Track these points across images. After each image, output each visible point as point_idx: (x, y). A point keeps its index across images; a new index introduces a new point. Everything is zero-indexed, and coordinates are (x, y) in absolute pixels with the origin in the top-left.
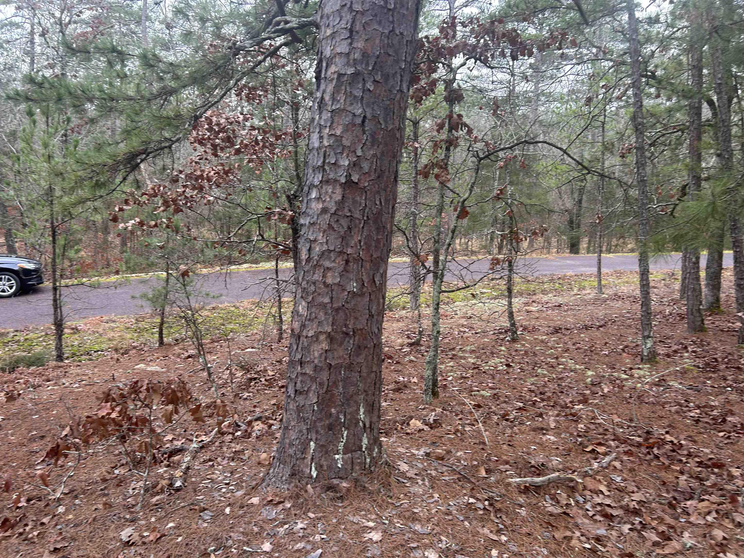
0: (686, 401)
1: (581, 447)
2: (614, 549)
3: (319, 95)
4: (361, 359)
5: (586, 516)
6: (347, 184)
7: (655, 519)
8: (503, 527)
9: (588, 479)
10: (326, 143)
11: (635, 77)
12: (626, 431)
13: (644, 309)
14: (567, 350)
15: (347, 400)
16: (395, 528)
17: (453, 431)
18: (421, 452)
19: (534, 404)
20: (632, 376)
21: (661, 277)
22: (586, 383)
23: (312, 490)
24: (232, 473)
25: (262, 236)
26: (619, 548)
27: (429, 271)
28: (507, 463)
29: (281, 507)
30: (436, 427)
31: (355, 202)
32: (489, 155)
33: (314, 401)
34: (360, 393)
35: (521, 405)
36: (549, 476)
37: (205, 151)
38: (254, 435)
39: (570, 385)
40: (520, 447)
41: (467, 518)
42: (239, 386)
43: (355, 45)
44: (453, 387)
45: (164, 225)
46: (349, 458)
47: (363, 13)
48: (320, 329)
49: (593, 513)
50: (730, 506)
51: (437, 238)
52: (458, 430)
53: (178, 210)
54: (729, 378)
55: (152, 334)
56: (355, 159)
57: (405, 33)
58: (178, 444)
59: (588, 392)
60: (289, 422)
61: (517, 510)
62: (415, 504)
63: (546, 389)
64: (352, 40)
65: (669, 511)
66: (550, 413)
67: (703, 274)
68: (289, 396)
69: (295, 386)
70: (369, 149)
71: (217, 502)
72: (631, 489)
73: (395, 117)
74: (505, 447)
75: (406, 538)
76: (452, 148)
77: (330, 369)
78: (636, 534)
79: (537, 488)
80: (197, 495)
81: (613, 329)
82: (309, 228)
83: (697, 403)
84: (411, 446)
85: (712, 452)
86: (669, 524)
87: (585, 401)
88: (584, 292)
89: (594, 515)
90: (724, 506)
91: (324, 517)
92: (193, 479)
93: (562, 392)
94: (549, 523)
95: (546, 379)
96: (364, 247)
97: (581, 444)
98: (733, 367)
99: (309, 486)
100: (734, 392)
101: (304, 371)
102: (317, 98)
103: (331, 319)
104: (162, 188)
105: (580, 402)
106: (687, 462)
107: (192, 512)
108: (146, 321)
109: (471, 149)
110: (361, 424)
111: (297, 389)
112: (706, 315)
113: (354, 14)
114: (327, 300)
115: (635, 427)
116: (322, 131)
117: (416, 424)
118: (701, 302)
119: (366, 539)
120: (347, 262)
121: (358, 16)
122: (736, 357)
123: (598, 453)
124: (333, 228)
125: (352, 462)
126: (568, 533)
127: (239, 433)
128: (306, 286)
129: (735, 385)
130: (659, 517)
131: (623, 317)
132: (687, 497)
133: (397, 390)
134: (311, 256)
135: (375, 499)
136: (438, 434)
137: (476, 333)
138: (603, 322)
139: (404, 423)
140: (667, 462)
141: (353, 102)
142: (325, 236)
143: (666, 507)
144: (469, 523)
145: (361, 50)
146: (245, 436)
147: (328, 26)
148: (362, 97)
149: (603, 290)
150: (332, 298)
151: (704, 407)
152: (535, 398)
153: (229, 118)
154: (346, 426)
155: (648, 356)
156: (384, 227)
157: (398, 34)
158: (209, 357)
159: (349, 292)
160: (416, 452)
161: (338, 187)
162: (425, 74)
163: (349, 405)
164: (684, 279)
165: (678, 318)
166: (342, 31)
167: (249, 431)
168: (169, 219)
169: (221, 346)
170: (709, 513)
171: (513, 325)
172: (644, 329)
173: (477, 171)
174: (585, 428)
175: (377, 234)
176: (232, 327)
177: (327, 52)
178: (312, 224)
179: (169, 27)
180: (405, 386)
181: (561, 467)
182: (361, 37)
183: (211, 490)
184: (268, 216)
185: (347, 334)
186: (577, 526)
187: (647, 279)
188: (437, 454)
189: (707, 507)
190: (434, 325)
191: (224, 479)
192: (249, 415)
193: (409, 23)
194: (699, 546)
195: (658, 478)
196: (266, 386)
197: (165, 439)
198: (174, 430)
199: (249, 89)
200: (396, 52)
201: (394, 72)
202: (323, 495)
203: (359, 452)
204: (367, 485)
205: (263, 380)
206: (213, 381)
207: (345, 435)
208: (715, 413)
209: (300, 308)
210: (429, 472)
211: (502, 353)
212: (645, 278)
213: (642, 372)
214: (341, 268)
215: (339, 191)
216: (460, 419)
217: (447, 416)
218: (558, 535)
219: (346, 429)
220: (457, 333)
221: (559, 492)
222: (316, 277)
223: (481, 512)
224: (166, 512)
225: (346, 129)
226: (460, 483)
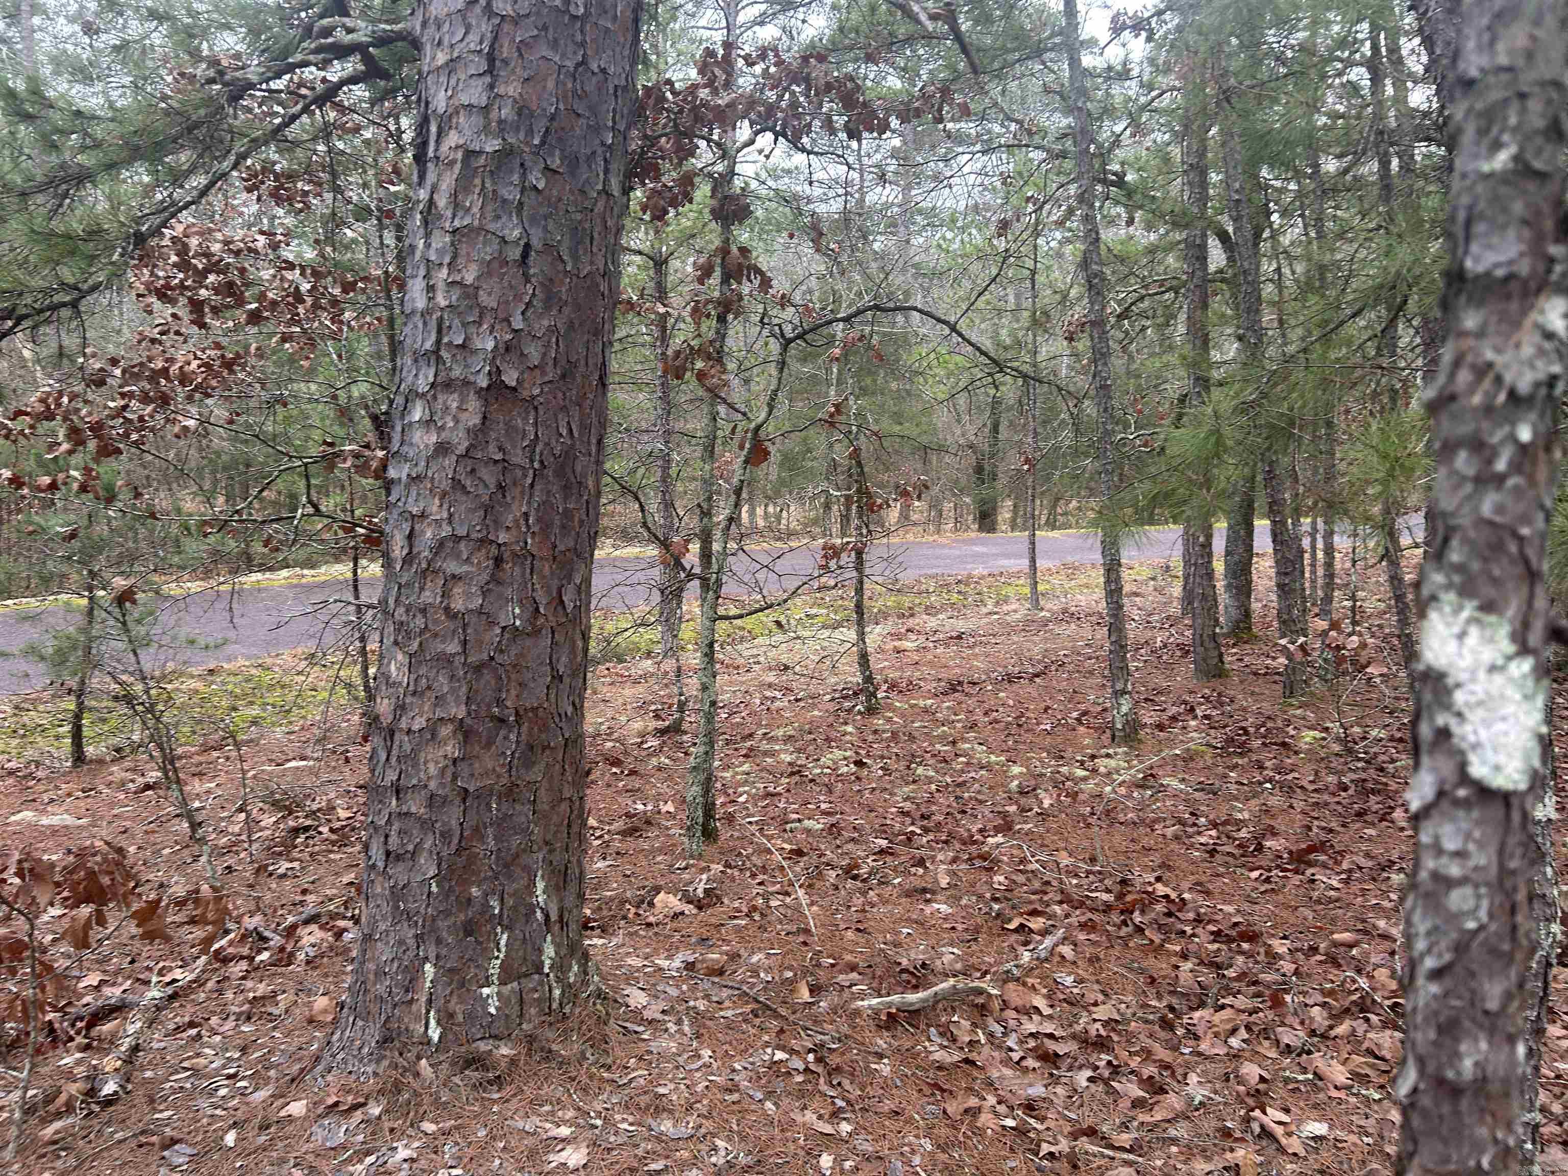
0: (1192, 814)
1: (999, 922)
2: (1061, 1122)
3: (423, 194)
4: (536, 774)
5: (1007, 1062)
6: (493, 392)
7: (1136, 1053)
8: (843, 1104)
9: (1011, 986)
10: (441, 300)
11: (1084, 182)
12: (1085, 881)
13: (1113, 639)
14: (973, 726)
15: (506, 866)
16: (616, 1133)
17: (745, 910)
18: (677, 963)
19: (909, 839)
20: (1094, 771)
21: (1146, 573)
22: (1009, 792)
23: (430, 1069)
24: (244, 1050)
25: (315, 507)
26: (1070, 1120)
27: (690, 576)
28: (853, 968)
29: (358, 1115)
30: (709, 906)
31: (510, 429)
32: (805, 332)
33: (431, 874)
34: (535, 847)
35: (884, 843)
36: (935, 989)
37: (174, 316)
38: (301, 956)
39: (980, 797)
40: (881, 932)
41: (769, 1094)
42: (269, 848)
43: (501, 89)
44: (749, 816)
45: (75, 486)
46: (513, 991)
47: (516, 20)
48: (439, 713)
49: (1022, 1054)
50: (1270, 1014)
51: (705, 506)
52: (754, 908)
53: (108, 450)
54: (1268, 764)
55: (57, 737)
56: (509, 337)
57: (611, 70)
58: (113, 993)
59: (1013, 809)
60: (373, 923)
61: (873, 1066)
62: (660, 1075)
63: (934, 808)
64: (495, 78)
65: (1162, 1034)
66: (940, 857)
67: (1219, 566)
68: (374, 866)
69: (386, 843)
70: (540, 316)
71: (205, 1121)
72: (1091, 997)
73: (595, 250)
74: (850, 934)
75: (640, 1152)
76: (730, 317)
77: (464, 800)
78: (1101, 1088)
79: (913, 1015)
80: (155, 1110)
81: (1060, 680)
82: (407, 487)
83: (1211, 817)
84: (656, 952)
85: (1238, 911)
86: (1161, 1061)
87: (1006, 827)
88: (1005, 608)
89: (1022, 1058)
90: (1261, 1014)
91: (457, 1128)
92: (149, 1074)
93: (964, 812)
94: (936, 1086)
95: (933, 787)
96: (536, 529)
97: (998, 915)
98: (1275, 744)
99: (424, 1061)
100: (1277, 790)
101: (405, 809)
102: (419, 201)
103: (464, 689)
104: (65, 400)
105: (997, 830)
106: (1194, 935)
107: (143, 1150)
108: (41, 708)
109: (766, 320)
110: (539, 914)
111: (391, 848)
112: (1227, 645)
113: (497, 21)
114: (453, 647)
115: (1100, 873)
116: (433, 273)
117: (668, 901)
118: (1217, 620)
119: (553, 1164)
120: (498, 561)
121: (506, 27)
122: (1280, 724)
123: (1031, 931)
124: (464, 487)
125: (521, 1001)
126: (973, 1102)
127: (265, 956)
128: (404, 618)
129: (1277, 777)
130: (1142, 1049)
131: (1079, 654)
132: (1195, 1001)
133: (631, 832)
134: (415, 551)
135: (573, 1075)
136: (713, 920)
137: (797, 700)
138: (1040, 667)
139: (643, 902)
140: (1157, 938)
141: (499, 212)
142: (445, 506)
143: (1157, 1027)
144: (775, 1104)
145: (515, 101)
146: (280, 960)
147: (439, 44)
148: (521, 203)
149: (1042, 603)
150: (465, 643)
151: (1226, 823)
152: (911, 828)
153: (232, 242)
154: (505, 922)
155: (1124, 729)
156: (580, 483)
157: (596, 70)
158: (196, 786)
159: (504, 628)
160: (664, 964)
161: (472, 396)
162: (671, 161)
163: (510, 876)
164: (1186, 577)
165: (1178, 653)
166: (471, 57)
167: (289, 948)
168: (87, 470)
169: (228, 759)
170: (1234, 1031)
171: (869, 679)
172: (1113, 679)
173: (782, 365)
174: (1006, 882)
175: (566, 498)
176: (254, 713)
177: (440, 102)
178: (415, 479)
179: (89, 29)
180: (648, 823)
181: (959, 966)
182: (513, 71)
183: (191, 1096)
184: (330, 460)
185: (502, 721)
186: (990, 1084)
187: (1118, 579)
188: (710, 964)
189: (1230, 1020)
190: (704, 688)
191: (224, 1067)
192: (290, 912)
193: (618, 49)
194: (1218, 1099)
195: (1142, 971)
196: (333, 843)
197: (81, 985)
198: (106, 960)
199: (277, 177)
200: (593, 109)
201: (588, 151)
202: (456, 1080)
203: (536, 977)
204: (554, 1047)
205: (325, 829)
206: (202, 841)
207: (503, 942)
208: (1243, 834)
209: (393, 667)
210: (692, 1003)
211: (848, 738)
212: (1113, 576)
213: (1112, 763)
214: (485, 577)
215: (474, 404)
216: (760, 884)
217: (733, 879)
218: (953, 1108)
219: (505, 928)
220: (758, 701)
221: (955, 1018)
222: (427, 597)
223: (799, 1078)
224: (77, 1158)
225: (488, 270)
226: (757, 1021)
